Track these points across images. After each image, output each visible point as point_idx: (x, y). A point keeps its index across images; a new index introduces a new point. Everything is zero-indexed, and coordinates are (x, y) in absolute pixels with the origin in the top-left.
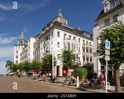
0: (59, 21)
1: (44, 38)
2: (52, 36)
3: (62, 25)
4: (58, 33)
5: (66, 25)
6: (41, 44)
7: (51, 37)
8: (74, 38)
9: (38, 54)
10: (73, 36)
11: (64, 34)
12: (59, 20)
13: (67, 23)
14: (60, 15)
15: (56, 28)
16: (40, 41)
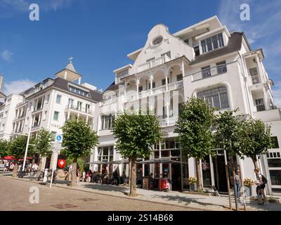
0: (65, 78)
1: (36, 100)
2: (48, 100)
3: (69, 84)
4: (59, 97)
5: (78, 85)
6: (28, 109)
7: (46, 102)
8: (88, 106)
9: (21, 126)
10: (85, 103)
11: (70, 99)
12: (65, 75)
13: (80, 81)
14: (71, 66)
15: (55, 89)
16: (29, 104)
